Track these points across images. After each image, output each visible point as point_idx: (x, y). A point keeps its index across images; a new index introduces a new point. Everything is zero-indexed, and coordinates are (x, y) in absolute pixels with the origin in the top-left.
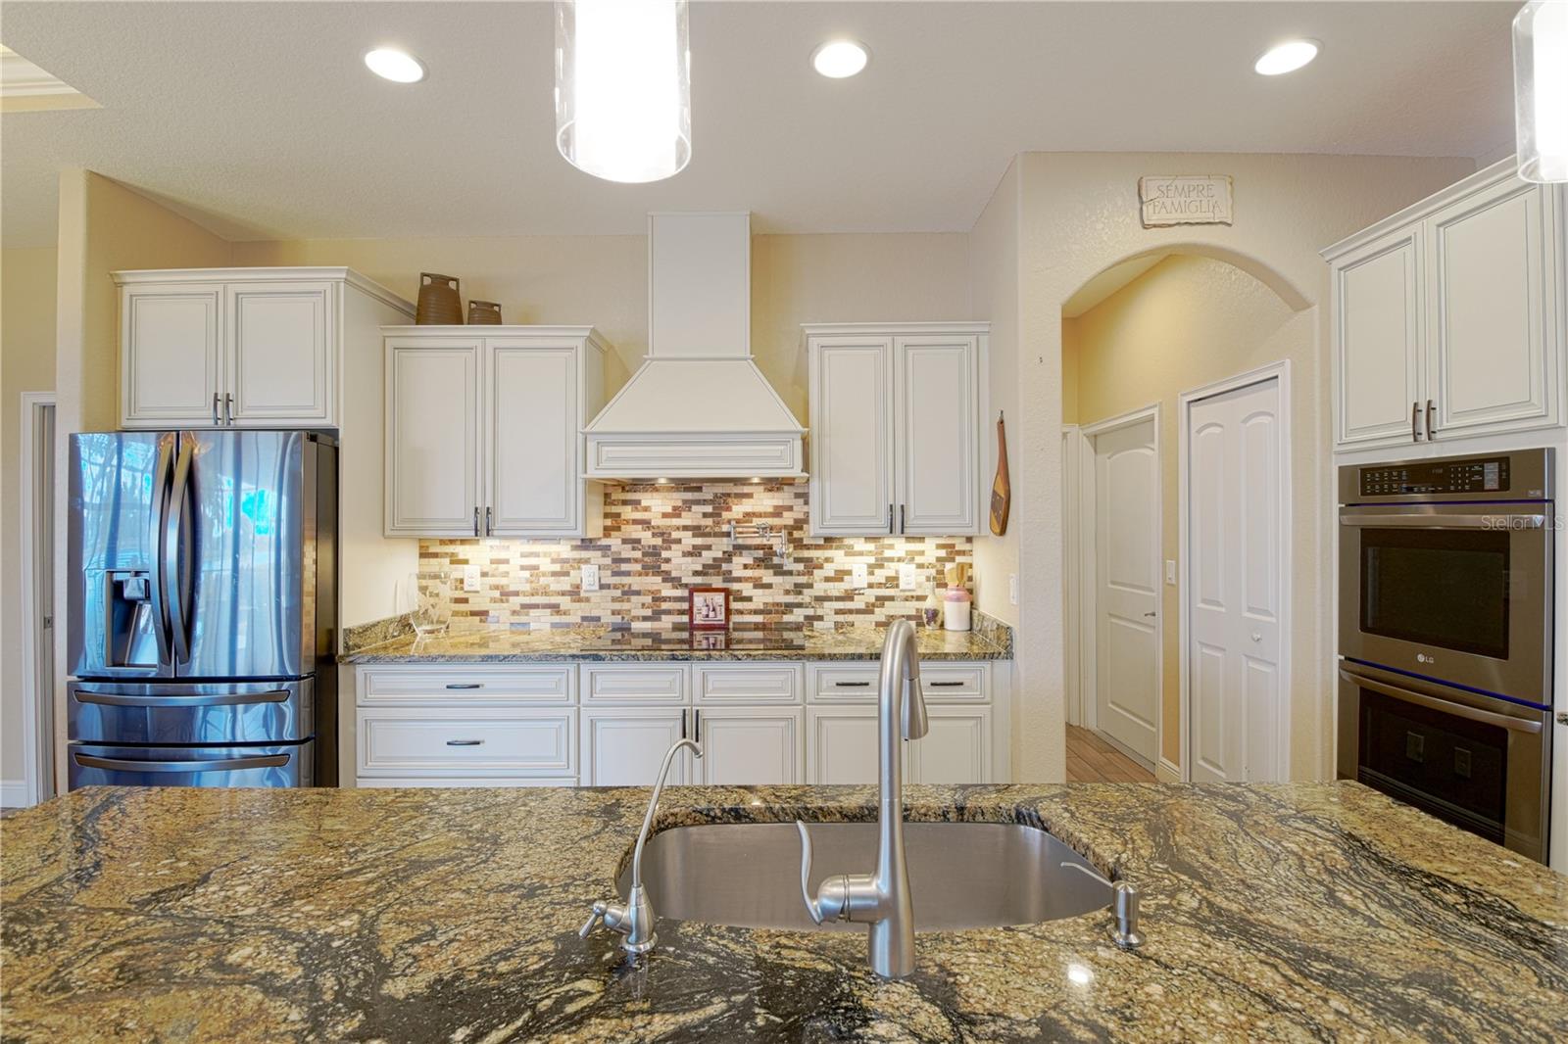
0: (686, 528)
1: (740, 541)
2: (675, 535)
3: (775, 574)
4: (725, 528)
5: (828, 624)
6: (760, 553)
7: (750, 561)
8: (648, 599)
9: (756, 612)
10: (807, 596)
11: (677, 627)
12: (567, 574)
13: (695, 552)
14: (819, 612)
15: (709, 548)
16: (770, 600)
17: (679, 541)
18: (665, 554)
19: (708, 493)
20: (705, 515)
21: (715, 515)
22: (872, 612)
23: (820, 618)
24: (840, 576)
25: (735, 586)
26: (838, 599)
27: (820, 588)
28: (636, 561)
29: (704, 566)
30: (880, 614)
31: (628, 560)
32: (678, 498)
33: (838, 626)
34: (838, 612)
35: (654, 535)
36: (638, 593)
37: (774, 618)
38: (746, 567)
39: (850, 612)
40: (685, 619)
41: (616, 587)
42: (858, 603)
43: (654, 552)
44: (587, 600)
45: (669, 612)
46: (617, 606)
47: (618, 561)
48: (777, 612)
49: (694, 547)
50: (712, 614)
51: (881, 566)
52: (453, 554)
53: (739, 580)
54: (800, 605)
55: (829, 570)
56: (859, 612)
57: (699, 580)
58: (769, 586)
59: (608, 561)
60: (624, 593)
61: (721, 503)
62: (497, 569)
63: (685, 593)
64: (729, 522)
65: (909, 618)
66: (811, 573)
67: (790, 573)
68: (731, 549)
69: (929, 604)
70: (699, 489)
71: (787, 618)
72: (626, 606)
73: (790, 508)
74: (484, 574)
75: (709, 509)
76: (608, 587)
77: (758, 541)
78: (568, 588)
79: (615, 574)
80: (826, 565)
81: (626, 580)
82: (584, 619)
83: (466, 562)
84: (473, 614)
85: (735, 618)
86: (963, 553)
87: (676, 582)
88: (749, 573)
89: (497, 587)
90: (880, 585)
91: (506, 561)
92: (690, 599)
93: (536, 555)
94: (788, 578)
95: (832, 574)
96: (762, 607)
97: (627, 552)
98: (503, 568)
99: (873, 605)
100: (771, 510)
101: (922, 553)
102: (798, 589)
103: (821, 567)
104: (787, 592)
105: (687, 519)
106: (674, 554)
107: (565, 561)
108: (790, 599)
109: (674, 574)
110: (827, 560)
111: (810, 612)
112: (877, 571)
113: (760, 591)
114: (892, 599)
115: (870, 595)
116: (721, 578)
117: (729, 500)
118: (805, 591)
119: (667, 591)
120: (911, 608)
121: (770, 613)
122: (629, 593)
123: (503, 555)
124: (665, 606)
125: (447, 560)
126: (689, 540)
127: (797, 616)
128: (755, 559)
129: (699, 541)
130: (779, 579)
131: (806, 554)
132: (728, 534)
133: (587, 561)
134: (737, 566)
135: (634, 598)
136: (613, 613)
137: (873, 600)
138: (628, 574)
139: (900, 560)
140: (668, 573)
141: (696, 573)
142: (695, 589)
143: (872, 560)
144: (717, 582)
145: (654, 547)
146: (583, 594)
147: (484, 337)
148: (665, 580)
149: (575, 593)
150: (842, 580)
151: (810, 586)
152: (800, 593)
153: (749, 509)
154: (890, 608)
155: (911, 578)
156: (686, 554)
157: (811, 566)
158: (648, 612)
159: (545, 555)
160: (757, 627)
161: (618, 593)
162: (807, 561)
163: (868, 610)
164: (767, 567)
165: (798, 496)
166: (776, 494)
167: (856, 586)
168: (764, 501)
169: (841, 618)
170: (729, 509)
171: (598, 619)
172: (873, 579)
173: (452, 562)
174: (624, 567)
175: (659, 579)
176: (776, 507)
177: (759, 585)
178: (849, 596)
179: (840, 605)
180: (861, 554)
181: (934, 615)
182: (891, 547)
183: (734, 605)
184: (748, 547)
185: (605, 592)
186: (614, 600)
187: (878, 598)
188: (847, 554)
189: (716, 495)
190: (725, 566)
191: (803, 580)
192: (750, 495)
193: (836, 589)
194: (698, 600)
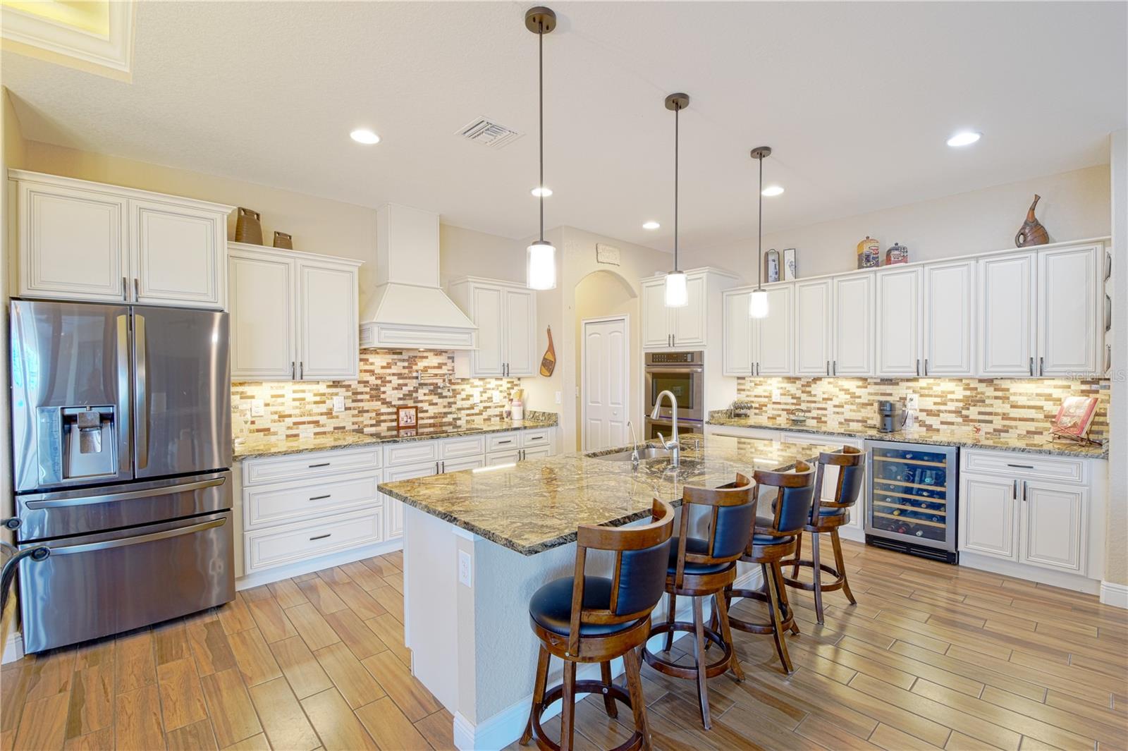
0: (394, 374)
1: (422, 381)
2: (388, 378)
3: (439, 398)
4: (415, 374)
5: (464, 419)
6: (432, 387)
7: (427, 391)
8: (373, 415)
9: (430, 418)
10: (453, 408)
11: (390, 429)
12: (324, 402)
13: (399, 387)
14: (459, 416)
15: (406, 385)
16: (436, 411)
17: (390, 382)
18: (383, 389)
19: (405, 356)
20: (404, 367)
21: (409, 367)
22: (482, 414)
23: (460, 419)
24: (468, 398)
25: (420, 405)
26: (468, 409)
27: (460, 404)
28: (366, 393)
29: (404, 395)
30: (485, 415)
31: (362, 393)
32: (390, 358)
33: (468, 422)
34: (468, 415)
35: (376, 378)
36: (367, 411)
37: (438, 420)
38: (425, 394)
39: (473, 415)
40: (394, 424)
41: (354, 409)
42: (476, 410)
43: (377, 388)
44: (337, 417)
45: (385, 421)
46: (355, 419)
47: (355, 393)
48: (440, 417)
49: (399, 385)
50: (409, 420)
51: (485, 392)
52: (242, 393)
53: (421, 401)
54: (450, 413)
55: (463, 395)
56: (476, 414)
57: (401, 402)
58: (436, 404)
59: (350, 394)
60: (359, 412)
61: (412, 360)
62: (276, 401)
63: (395, 410)
64: (417, 371)
65: (497, 416)
66: (455, 397)
67: (446, 397)
68: (417, 385)
69: (507, 408)
70: (401, 353)
71: (445, 420)
72: (360, 419)
73: (445, 364)
74: (267, 405)
75: (406, 364)
76: (350, 409)
77: (430, 381)
78: (325, 411)
79: (354, 401)
80: (462, 393)
81: (360, 404)
82: (335, 428)
83: (253, 397)
84: (258, 431)
85: (420, 422)
86: (516, 385)
87: (389, 404)
88: (427, 398)
89: (276, 413)
90: (485, 401)
91: (282, 396)
92: (397, 413)
93: (303, 391)
94: (445, 399)
95: (465, 397)
96: (433, 415)
97: (361, 388)
98: (280, 400)
99: (483, 411)
100: (437, 365)
101: (501, 386)
102: (450, 405)
103: (460, 394)
104: (445, 407)
105: (394, 370)
106: (388, 389)
107: (324, 395)
108: (446, 410)
109: (387, 400)
110: (463, 390)
111: (455, 416)
112: (484, 395)
113: (432, 407)
114: (490, 407)
115: (481, 406)
116: (412, 401)
117: (416, 359)
118: (453, 406)
119: (384, 409)
120: (497, 412)
121: (436, 417)
122: (362, 412)
123: (280, 392)
124: (383, 418)
125: (238, 397)
126: (396, 381)
127: (449, 418)
128: (430, 390)
129: (401, 381)
130: (441, 400)
131: (454, 387)
132: (417, 378)
133: (337, 394)
134: (420, 395)
135: (365, 414)
136: (353, 424)
137: (482, 408)
138: (361, 401)
139: (493, 389)
140: (385, 399)
141: (400, 399)
142: (399, 408)
143: (481, 389)
144: (410, 403)
145: (377, 385)
146: (334, 414)
147: (294, 258)
148: (383, 403)
149: (329, 414)
150: (469, 399)
151: (455, 403)
152: (451, 407)
153: (426, 365)
154: (489, 412)
155: (498, 397)
156: (394, 389)
157: (455, 393)
158: (374, 422)
159: (310, 391)
160: (431, 425)
161: (356, 412)
162: (454, 390)
163: (480, 414)
164: (435, 394)
165: (449, 358)
166: (439, 357)
167: (475, 402)
168: (433, 360)
169: (469, 418)
170: (416, 364)
171: (344, 428)
172: (483, 399)
173: (241, 398)
174: (359, 397)
175: (380, 403)
176: (439, 364)
177: (431, 404)
178: (472, 408)
179: (468, 412)
180: (477, 386)
181: (509, 414)
182: (489, 383)
183: (420, 415)
184: (426, 384)
185: (348, 412)
186: (353, 416)
187: (484, 408)
188: (471, 387)
189: (409, 357)
190: (414, 395)
191: (452, 400)
192: (426, 357)
193: (466, 404)
194: (402, 413)
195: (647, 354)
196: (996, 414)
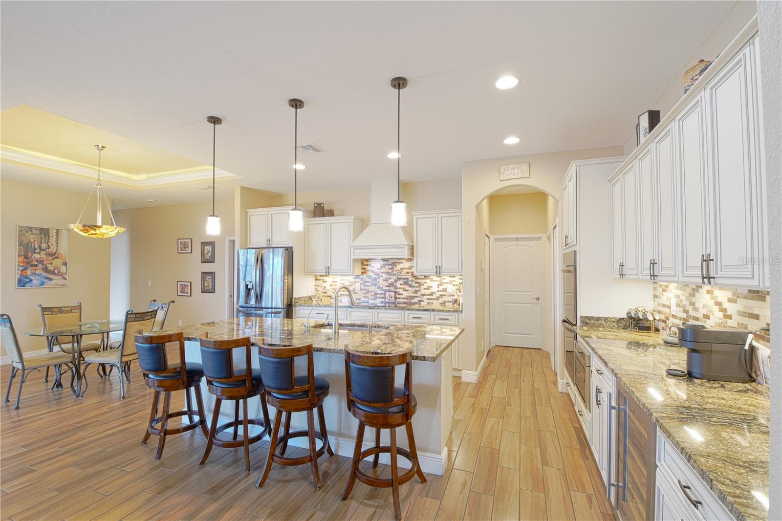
0: (384, 272)
1: (399, 277)
2: (381, 274)
3: (410, 287)
4: (395, 273)
5: (426, 302)
6: (405, 280)
7: (402, 283)
8: (373, 294)
9: (404, 298)
10: (419, 294)
11: (381, 302)
12: (352, 286)
13: (386, 280)
14: (423, 299)
15: (390, 278)
16: (408, 295)
18: (378, 280)
19: (390, 262)
20: (389, 269)
21: (392, 269)
22: (439, 300)
23: (423, 301)
24: (429, 288)
25: (398, 290)
26: (428, 295)
27: (423, 292)
28: (371, 282)
29: (389, 284)
30: (441, 300)
31: (368, 282)
32: (382, 263)
33: (428, 303)
34: (428, 299)
35: (375, 275)
36: (371, 292)
37: (409, 300)
38: (401, 284)
39: (432, 299)
40: (383, 300)
41: (365, 290)
42: (434, 296)
43: (375, 279)
44: (357, 293)
45: (379, 298)
47: (365, 282)
48: (410, 299)
49: (386, 278)
50: (391, 299)
51: (441, 285)
52: (323, 280)
53: (399, 288)
54: (416, 297)
55: (425, 286)
56: (434, 299)
57: (387, 288)
58: (408, 291)
59: (363, 282)
60: (367, 292)
61: (394, 264)
63: (384, 292)
64: (396, 271)
65: (450, 302)
66: (420, 287)
67: (414, 287)
68: (396, 279)
69: (455, 297)
70: (388, 261)
71: (413, 301)
72: (367, 295)
74: (331, 285)
75: (390, 267)
76: (363, 290)
77: (404, 277)
79: (364, 286)
80: (425, 284)
81: (367, 288)
83: (326, 282)
84: (328, 296)
85: (398, 300)
87: (381, 289)
88: (402, 286)
89: (333, 289)
90: (441, 291)
91: (336, 282)
92: (385, 294)
93: (344, 280)
94: (413, 288)
95: (426, 287)
96: (405, 297)
97: (367, 279)
98: (335, 283)
99: (439, 297)
100: (408, 267)
101: (454, 281)
103: (423, 285)
104: (413, 293)
105: (384, 270)
106: (381, 280)
107: (351, 282)
108: (414, 295)
110: (425, 283)
111: (420, 299)
112: (440, 287)
113: (405, 292)
114: (445, 295)
115: (438, 294)
116: (394, 288)
117: (396, 264)
118: (418, 292)
119: (379, 291)
120: (451, 299)
121: (408, 299)
123: (335, 280)
124: (378, 296)
125: (321, 281)
126: (385, 276)
127: (416, 300)
128: (404, 282)
129: (388, 276)
130: (411, 288)
131: (419, 281)
132: (395, 275)
133: (357, 282)
134: (398, 284)
135: (369, 293)
136: (364, 297)
137: (439, 296)
138: (368, 286)
139: (447, 283)
140: (379, 286)
141: (387, 286)
142: (386, 291)
143: (439, 283)
144: (393, 289)
145: (375, 278)
146: (356, 292)
147: (328, 220)
148: (378, 288)
149: (353, 291)
150: (429, 289)
151: (420, 291)
152: (417, 293)
153: (402, 267)
154: (444, 299)
155: (451, 289)
156: (384, 280)
157: (420, 284)
158: (373, 297)
159: (346, 280)
160: (404, 303)
161: (365, 292)
162: (419, 283)
163: (437, 299)
164: (407, 285)
166: (410, 262)
167: (434, 291)
168: (406, 265)
169: (429, 301)
170: (396, 267)
172: (439, 289)
173: (323, 282)
174: (367, 284)
175: (376, 288)
176: (410, 266)
177: (405, 290)
178: (431, 294)
179: (429, 297)
180: (435, 281)
181: (456, 301)
182: (445, 279)
183: (398, 296)
184: (401, 279)
185: (362, 291)
186: (364, 294)
187: (440, 295)
188: (431, 281)
189: (392, 263)
190: (395, 284)
191: (417, 289)
192: (402, 263)
193: (428, 292)
194: (387, 294)
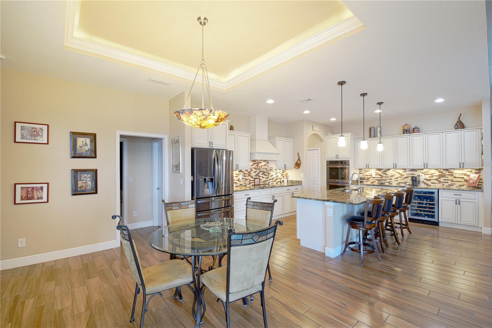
0: (254, 168)
2: (252, 169)
3: (265, 175)
4: (259, 168)
6: (263, 172)
7: (262, 174)
8: (249, 181)
9: (263, 182)
10: (268, 179)
11: (253, 185)
12: (237, 177)
13: (255, 172)
15: (256, 171)
17: (253, 170)
18: (251, 173)
19: (256, 162)
23: (270, 183)
24: (272, 175)
25: (260, 178)
27: (270, 178)
28: (247, 174)
29: (256, 174)
30: (276, 182)
31: (246, 174)
32: (253, 163)
33: (272, 184)
34: (272, 181)
35: (250, 169)
36: (247, 180)
38: (261, 174)
40: (254, 184)
41: (244, 179)
42: (274, 180)
43: (249, 172)
44: (240, 181)
45: (251, 183)
46: (245, 182)
47: (245, 174)
49: (255, 171)
50: (257, 183)
53: (260, 177)
54: (267, 181)
55: (271, 175)
56: (274, 181)
57: (255, 177)
58: (264, 178)
59: (243, 174)
61: (258, 163)
63: (254, 179)
64: (259, 167)
65: (279, 182)
67: (266, 175)
68: (259, 171)
69: (282, 179)
70: (255, 161)
71: (266, 183)
72: (246, 182)
73: (266, 165)
75: (256, 165)
78: (238, 179)
79: (245, 176)
82: (240, 185)
85: (260, 183)
86: (284, 172)
88: (261, 176)
92: (254, 180)
97: (246, 173)
101: (281, 172)
104: (266, 179)
105: (254, 167)
107: (237, 174)
108: (266, 180)
109: (252, 176)
110: (270, 173)
111: (268, 182)
113: (263, 179)
114: (277, 179)
119: (252, 179)
120: (279, 180)
122: (246, 180)
124: (251, 182)
127: (267, 183)
129: (255, 170)
132: (259, 169)
133: (240, 174)
135: (247, 181)
136: (244, 183)
138: (246, 176)
139: (278, 173)
140: (251, 176)
141: (255, 176)
142: (255, 179)
143: (275, 173)
144: (258, 177)
145: (250, 171)
146: (240, 180)
147: (236, 133)
148: (251, 177)
149: (238, 180)
150: (272, 176)
151: (269, 177)
153: (261, 165)
154: (278, 180)
155: (280, 176)
156: (254, 173)
158: (249, 183)
160: (263, 184)
162: (268, 173)
165: (267, 163)
166: (265, 162)
167: (274, 177)
168: (263, 164)
169: (272, 182)
170: (259, 165)
171: (242, 185)
172: (276, 176)
174: (246, 175)
175: (250, 177)
177: (263, 178)
178: (273, 179)
179: (272, 180)
181: (283, 181)
182: (277, 171)
183: (260, 181)
184: (261, 171)
186: (244, 181)
188: (273, 172)
190: (259, 175)
191: (268, 176)
192: (261, 162)
193: (271, 178)
194: (256, 180)
195: (327, 161)
196: (449, 180)
